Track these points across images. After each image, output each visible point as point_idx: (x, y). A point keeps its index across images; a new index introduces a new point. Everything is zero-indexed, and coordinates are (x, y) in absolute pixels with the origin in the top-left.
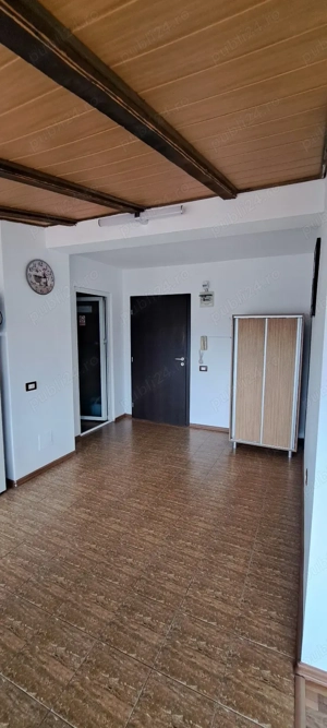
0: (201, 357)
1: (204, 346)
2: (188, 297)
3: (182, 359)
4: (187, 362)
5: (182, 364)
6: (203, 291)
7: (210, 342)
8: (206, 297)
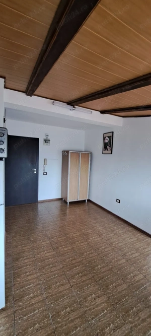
0: (44, 168)
1: (45, 163)
2: (37, 139)
3: (35, 170)
4: (37, 171)
5: (35, 172)
6: (45, 138)
7: (48, 161)
8: (46, 141)
